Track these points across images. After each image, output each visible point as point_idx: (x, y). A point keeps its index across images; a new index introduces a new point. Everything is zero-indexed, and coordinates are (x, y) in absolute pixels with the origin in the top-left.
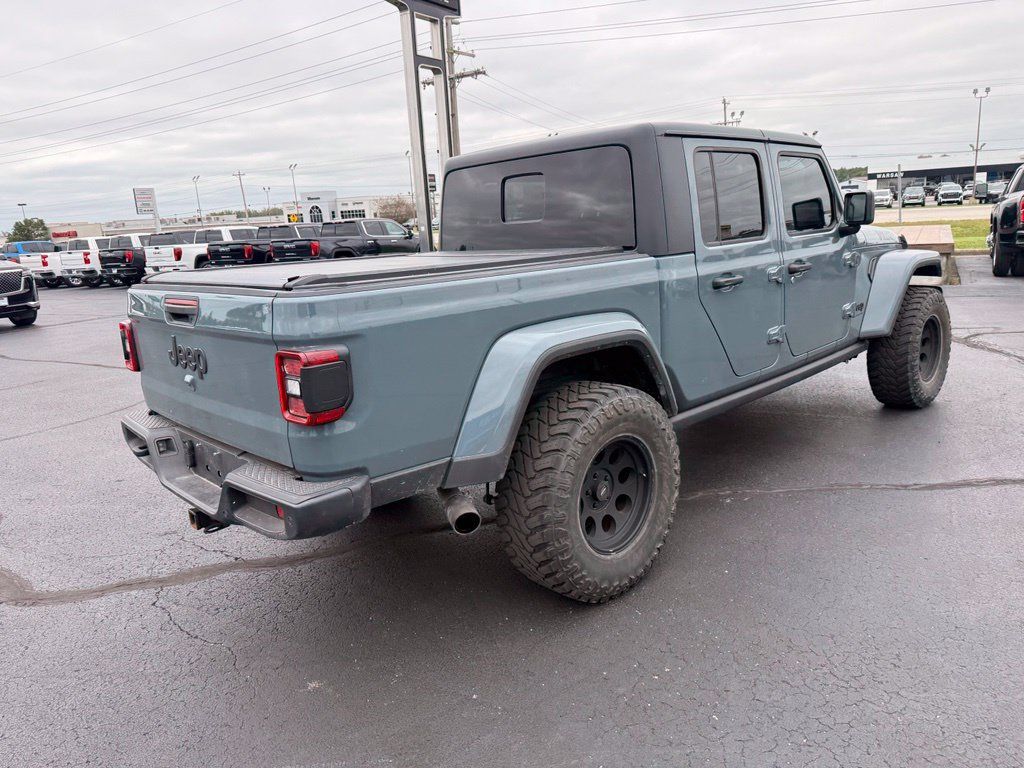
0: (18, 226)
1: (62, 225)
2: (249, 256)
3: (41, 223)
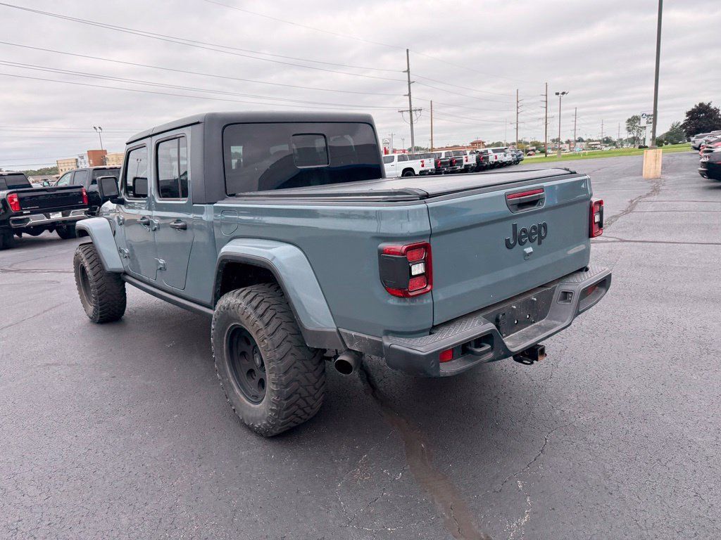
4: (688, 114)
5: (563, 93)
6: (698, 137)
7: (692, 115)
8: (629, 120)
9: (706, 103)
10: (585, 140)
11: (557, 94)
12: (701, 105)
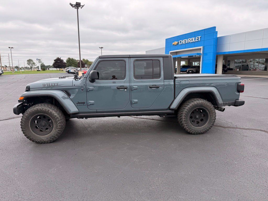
4: (55, 60)
5: (12, 48)
6: (67, 68)
7: (56, 61)
8: (28, 61)
9: (59, 58)
10: (8, 66)
11: (9, 48)
12: (58, 58)
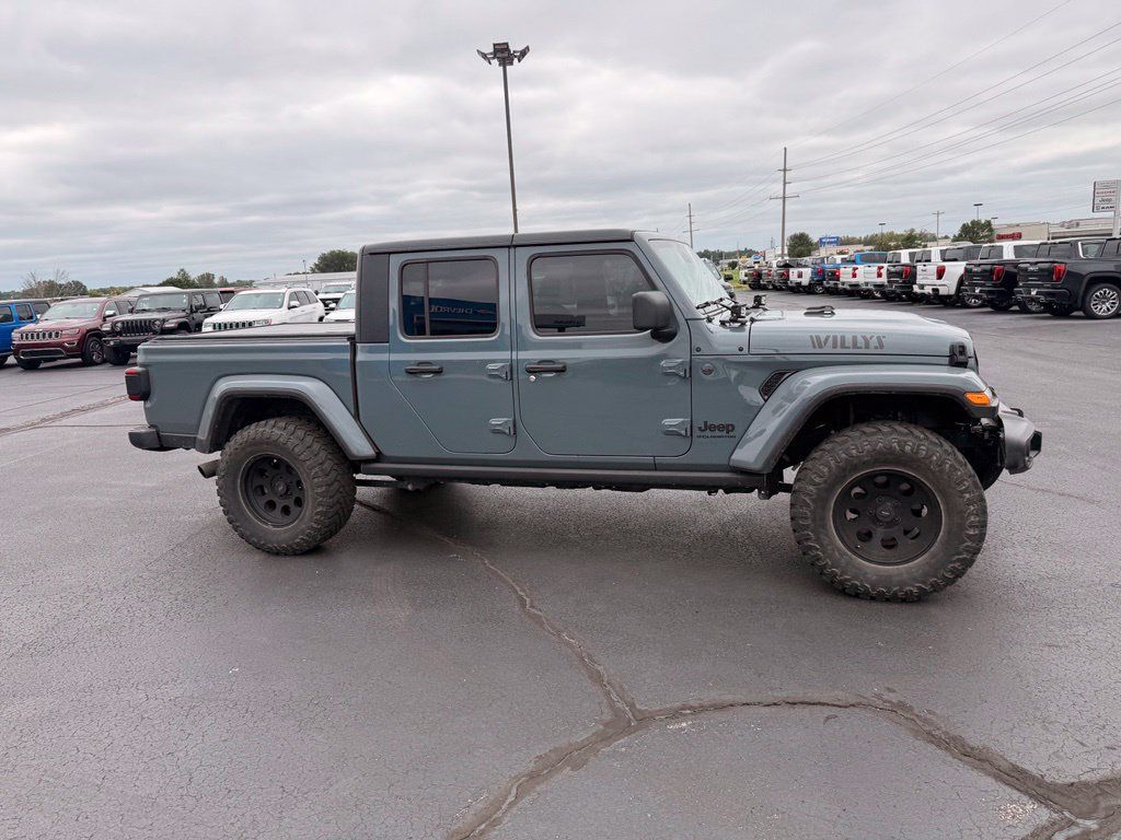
0: (965, 228)
1: (1009, 226)
2: (998, 279)
3: (988, 224)
